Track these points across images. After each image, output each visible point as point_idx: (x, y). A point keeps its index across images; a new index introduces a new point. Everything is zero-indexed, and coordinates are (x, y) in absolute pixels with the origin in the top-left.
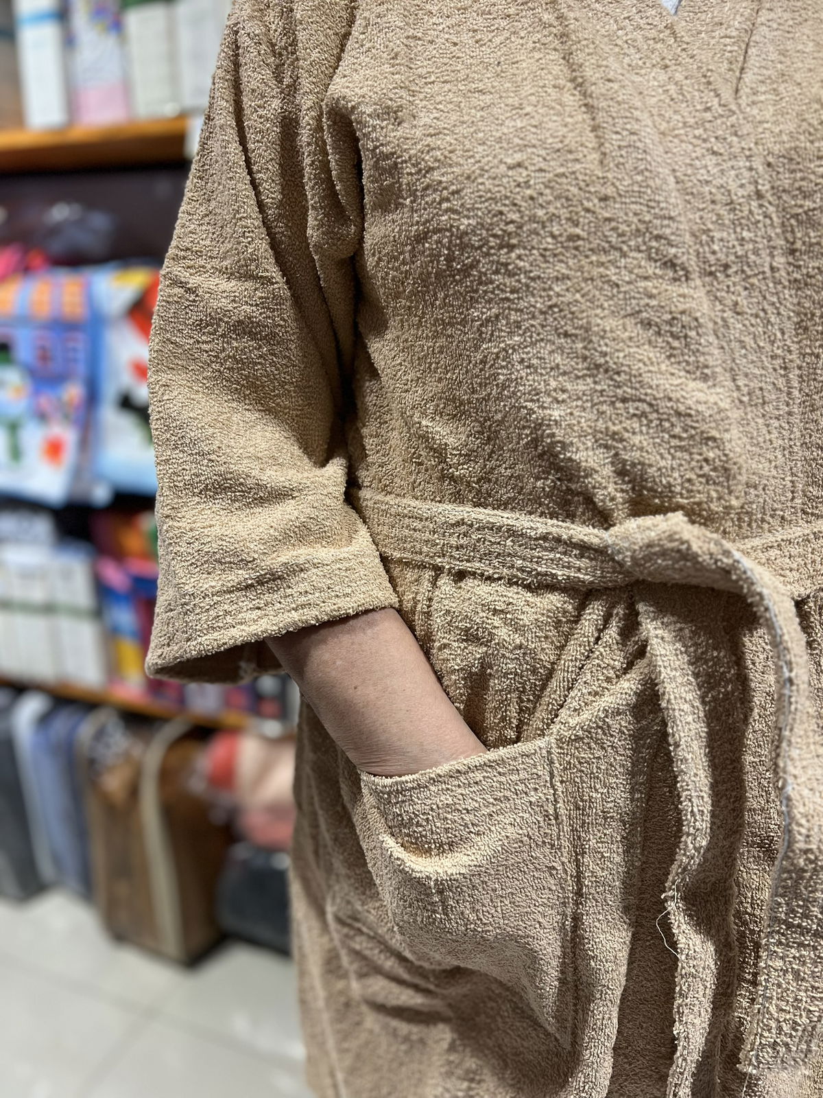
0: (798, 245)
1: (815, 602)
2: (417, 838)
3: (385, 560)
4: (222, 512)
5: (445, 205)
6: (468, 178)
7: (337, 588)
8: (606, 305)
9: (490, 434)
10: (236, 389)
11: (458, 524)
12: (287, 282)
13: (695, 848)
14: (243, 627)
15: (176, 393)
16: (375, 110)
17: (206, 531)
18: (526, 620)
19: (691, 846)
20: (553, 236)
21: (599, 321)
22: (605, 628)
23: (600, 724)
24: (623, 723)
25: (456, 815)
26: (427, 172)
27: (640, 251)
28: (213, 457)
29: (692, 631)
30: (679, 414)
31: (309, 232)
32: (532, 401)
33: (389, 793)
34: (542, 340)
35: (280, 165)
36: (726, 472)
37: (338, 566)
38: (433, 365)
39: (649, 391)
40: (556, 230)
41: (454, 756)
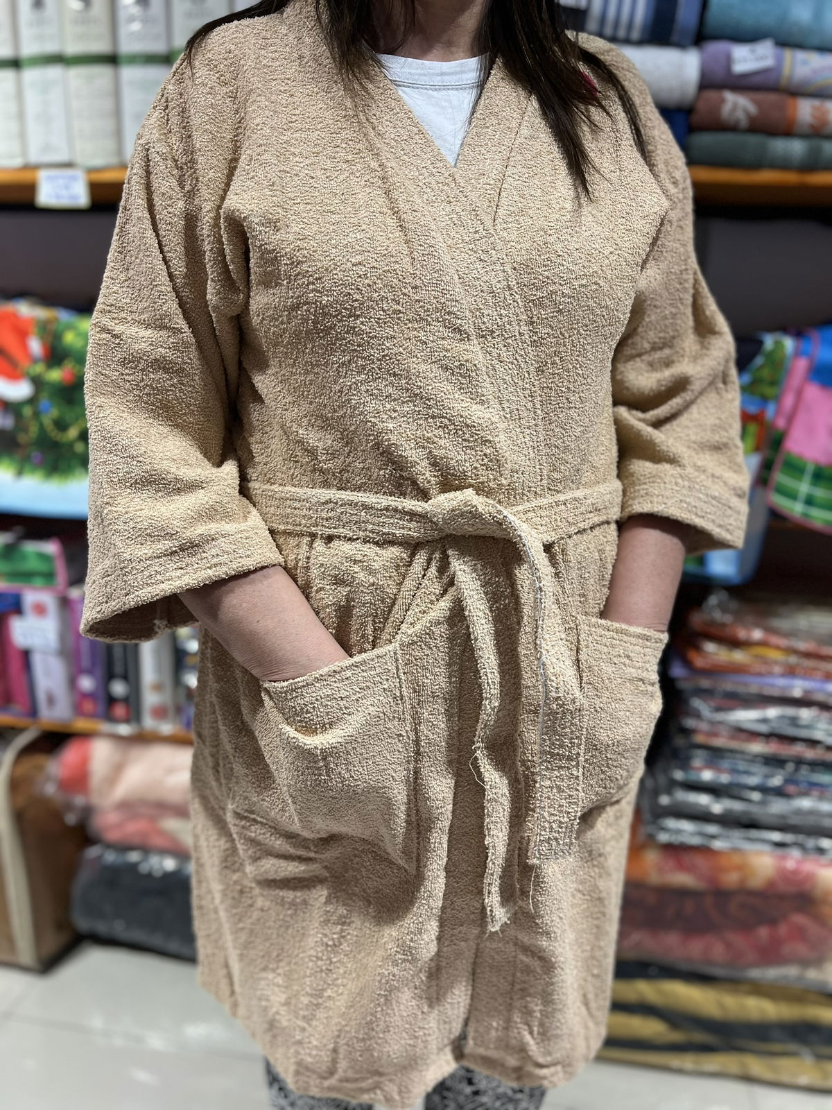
0: (535, 319)
1: (559, 547)
2: (306, 723)
3: (272, 532)
4: (149, 500)
5: (311, 287)
6: (327, 270)
7: (240, 551)
8: (419, 355)
9: (348, 439)
10: (152, 409)
11: (327, 502)
12: (192, 332)
13: (491, 708)
14: (170, 582)
15: (108, 412)
16: (261, 220)
17: (138, 513)
18: (376, 565)
19: (488, 707)
20: (384, 311)
21: (415, 366)
22: (428, 568)
23: (428, 631)
24: (442, 630)
25: (334, 703)
26: (298, 264)
27: (439, 322)
28: (140, 459)
29: (482, 565)
30: (467, 426)
31: (209, 297)
32: (375, 417)
33: (286, 692)
34: (380, 377)
35: (185, 247)
36: (496, 463)
37: (240, 535)
38: (306, 393)
39: (448, 411)
40: (385, 306)
41: (331, 662)
